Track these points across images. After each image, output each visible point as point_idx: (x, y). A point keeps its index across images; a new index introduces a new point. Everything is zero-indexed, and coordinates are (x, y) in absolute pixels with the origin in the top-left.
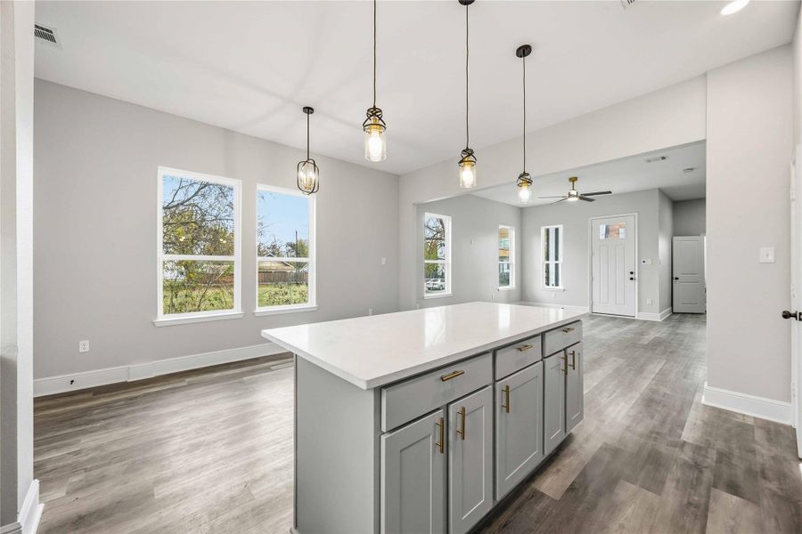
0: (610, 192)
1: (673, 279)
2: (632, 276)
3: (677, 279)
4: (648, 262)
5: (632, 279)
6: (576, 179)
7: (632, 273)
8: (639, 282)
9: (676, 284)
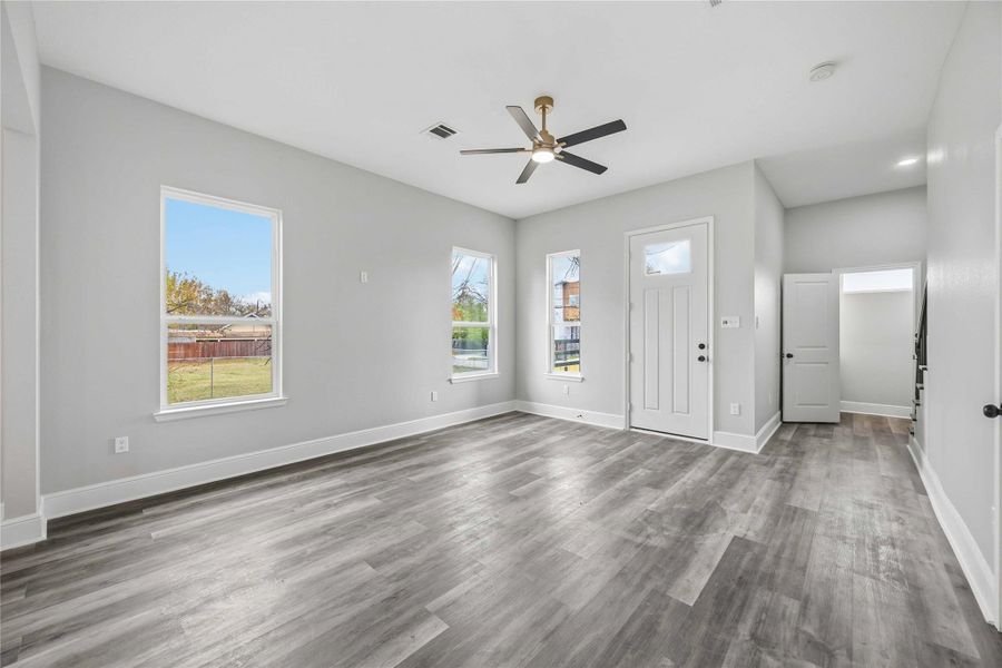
0: (619, 126)
1: (783, 356)
2: (703, 353)
3: (790, 356)
4: (734, 323)
5: (701, 359)
6: (550, 101)
7: (702, 346)
8: (714, 365)
9: (789, 365)
